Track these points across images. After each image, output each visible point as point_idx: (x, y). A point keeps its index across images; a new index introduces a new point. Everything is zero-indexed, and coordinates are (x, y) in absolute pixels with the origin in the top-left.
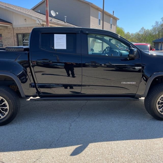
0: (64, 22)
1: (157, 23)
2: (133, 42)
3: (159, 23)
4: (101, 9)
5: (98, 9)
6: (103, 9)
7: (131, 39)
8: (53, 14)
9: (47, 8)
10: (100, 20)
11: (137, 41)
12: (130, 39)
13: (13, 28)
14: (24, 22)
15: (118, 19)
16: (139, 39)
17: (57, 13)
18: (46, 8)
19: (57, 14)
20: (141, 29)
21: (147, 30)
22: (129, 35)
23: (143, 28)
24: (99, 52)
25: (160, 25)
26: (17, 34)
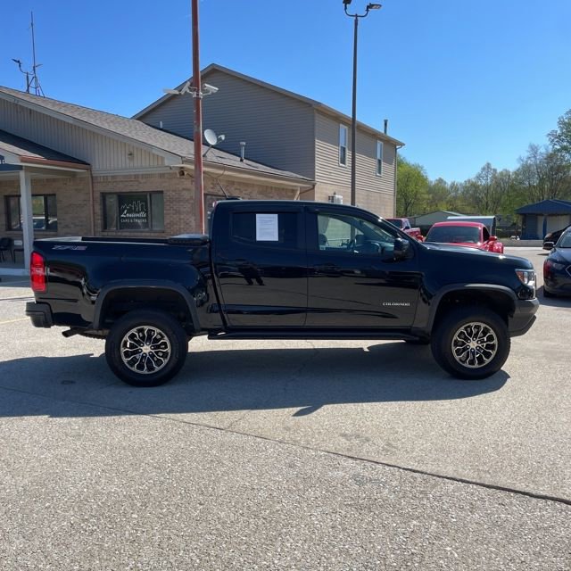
0: (239, 159)
1: (533, 149)
2: (458, 212)
3: (542, 150)
4: (347, 118)
5: (337, 118)
6: (351, 116)
7: (451, 201)
8: (210, 138)
9: (199, 126)
10: (344, 149)
11: (468, 209)
12: (447, 203)
13: (92, 177)
14: (128, 161)
15: (402, 145)
16: (477, 201)
17: (223, 137)
18: (196, 126)
19: (220, 139)
20: (484, 169)
21: (501, 173)
22: (444, 189)
23: (488, 165)
24: (343, 244)
25: (545, 156)
26: (104, 195)
